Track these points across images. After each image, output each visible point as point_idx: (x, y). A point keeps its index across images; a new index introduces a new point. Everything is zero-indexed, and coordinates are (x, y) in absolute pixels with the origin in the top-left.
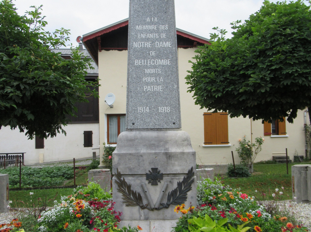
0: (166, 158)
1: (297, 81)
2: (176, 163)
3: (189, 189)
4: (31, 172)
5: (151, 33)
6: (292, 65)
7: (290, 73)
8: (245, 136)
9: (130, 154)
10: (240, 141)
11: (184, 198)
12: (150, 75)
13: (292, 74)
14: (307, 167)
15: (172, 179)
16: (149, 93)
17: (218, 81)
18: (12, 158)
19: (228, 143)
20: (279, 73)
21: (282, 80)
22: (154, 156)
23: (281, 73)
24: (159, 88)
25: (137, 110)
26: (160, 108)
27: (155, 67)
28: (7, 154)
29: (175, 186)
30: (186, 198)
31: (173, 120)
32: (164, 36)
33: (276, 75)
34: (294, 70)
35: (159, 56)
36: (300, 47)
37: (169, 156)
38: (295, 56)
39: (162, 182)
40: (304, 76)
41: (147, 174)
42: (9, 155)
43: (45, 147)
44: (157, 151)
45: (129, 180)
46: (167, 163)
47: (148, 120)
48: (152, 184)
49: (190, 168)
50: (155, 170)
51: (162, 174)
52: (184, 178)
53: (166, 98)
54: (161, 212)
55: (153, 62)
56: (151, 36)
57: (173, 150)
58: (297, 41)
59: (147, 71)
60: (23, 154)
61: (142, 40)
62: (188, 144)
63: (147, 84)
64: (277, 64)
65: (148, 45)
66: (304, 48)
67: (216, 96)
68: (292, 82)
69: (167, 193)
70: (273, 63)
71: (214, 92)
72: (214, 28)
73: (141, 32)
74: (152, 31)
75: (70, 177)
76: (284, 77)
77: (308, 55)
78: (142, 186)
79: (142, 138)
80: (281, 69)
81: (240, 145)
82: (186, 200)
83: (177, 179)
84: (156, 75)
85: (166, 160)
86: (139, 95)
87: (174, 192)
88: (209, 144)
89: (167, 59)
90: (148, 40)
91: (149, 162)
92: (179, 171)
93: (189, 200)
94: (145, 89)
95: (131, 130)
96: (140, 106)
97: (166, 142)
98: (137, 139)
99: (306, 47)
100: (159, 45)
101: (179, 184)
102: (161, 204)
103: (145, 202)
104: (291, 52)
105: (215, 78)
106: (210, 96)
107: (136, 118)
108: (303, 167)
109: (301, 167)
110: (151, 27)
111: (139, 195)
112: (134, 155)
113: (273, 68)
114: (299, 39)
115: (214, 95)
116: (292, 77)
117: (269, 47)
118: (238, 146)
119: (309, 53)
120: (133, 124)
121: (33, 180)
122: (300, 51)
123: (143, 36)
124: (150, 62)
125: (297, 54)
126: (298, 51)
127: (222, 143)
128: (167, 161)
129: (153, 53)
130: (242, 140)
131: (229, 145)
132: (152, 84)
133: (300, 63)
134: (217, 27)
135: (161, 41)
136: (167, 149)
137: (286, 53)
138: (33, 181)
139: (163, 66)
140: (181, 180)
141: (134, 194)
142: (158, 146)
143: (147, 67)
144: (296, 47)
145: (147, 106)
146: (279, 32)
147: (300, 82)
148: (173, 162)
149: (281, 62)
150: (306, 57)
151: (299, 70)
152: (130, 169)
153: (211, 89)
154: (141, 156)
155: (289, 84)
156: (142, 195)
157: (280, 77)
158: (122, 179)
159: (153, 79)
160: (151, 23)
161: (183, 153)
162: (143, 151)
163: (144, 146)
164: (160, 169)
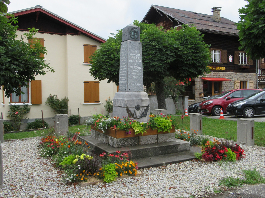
1: (156, 69)
2: (144, 103)
3: (148, 111)
5: (135, 57)
6: (155, 61)
7: (154, 65)
8: (110, 97)
9: (131, 100)
10: (106, 100)
11: (146, 115)
13: (155, 66)
14: (160, 111)
15: (143, 108)
16: (134, 78)
17: (116, 65)
19: (99, 101)
20: (149, 64)
21: (149, 68)
22: (138, 101)
23: (150, 64)
24: (137, 77)
25: (131, 84)
26: (138, 84)
29: (144, 111)
30: (147, 114)
31: (142, 88)
32: (139, 58)
33: (147, 65)
34: (156, 64)
35: (137, 65)
36: (158, 52)
37: (142, 100)
38: (156, 57)
39: (140, 109)
40: (160, 67)
41: (135, 107)
44: (139, 99)
45: (130, 109)
46: (142, 103)
47: (134, 88)
48: (137, 110)
49: (148, 104)
50: (138, 105)
51: (140, 107)
52: (146, 108)
53: (140, 81)
54: (140, 119)
55: (136, 67)
56: (135, 58)
57: (143, 98)
58: (157, 49)
59: (134, 71)
61: (132, 59)
63: (134, 75)
64: (148, 59)
65: (134, 61)
66: (160, 53)
67: (114, 74)
68: (155, 70)
69: (141, 113)
70: (146, 59)
71: (113, 71)
72: (111, 34)
73: (132, 56)
74: (135, 56)
76: (151, 67)
77: (161, 57)
78: (134, 111)
79: (134, 95)
80: (150, 62)
81: (107, 103)
84: (136, 72)
86: (131, 79)
87: (143, 113)
88: (87, 103)
89: (140, 66)
90: (134, 59)
91: (136, 103)
92: (145, 106)
93: (147, 115)
95: (129, 92)
96: (131, 83)
97: (141, 96)
98: (132, 95)
99: (161, 52)
100: (137, 61)
101: (145, 110)
102: (140, 117)
103: (135, 116)
104: (154, 54)
105: (114, 64)
106: (110, 73)
107: (130, 87)
108: (159, 110)
109: (158, 110)
110: (135, 55)
111: (133, 114)
113: (146, 61)
114: (158, 48)
115: (113, 73)
116: (155, 67)
117: (144, 51)
118: (105, 104)
119: (162, 56)
120: (130, 89)
122: (158, 54)
123: (132, 58)
124: (135, 68)
125: (157, 56)
126: (157, 54)
127: (96, 102)
129: (135, 64)
130: (108, 100)
131: (100, 103)
132: (135, 75)
133: (158, 61)
134: (113, 33)
135: (138, 60)
136: (141, 98)
137: (152, 54)
139: (139, 69)
140: (146, 109)
141: (132, 113)
142: (138, 97)
143: (133, 69)
144: (156, 52)
145: (134, 83)
146: (149, 44)
147: (158, 70)
149: (150, 59)
150: (161, 58)
151: (158, 64)
152: (131, 105)
153: (111, 70)
154: (134, 101)
155: (153, 70)
156: (134, 114)
157: (149, 66)
158: (128, 108)
159: (135, 74)
160: (135, 53)
161: (146, 100)
162: (134, 99)
163: (134, 97)
164: (139, 105)
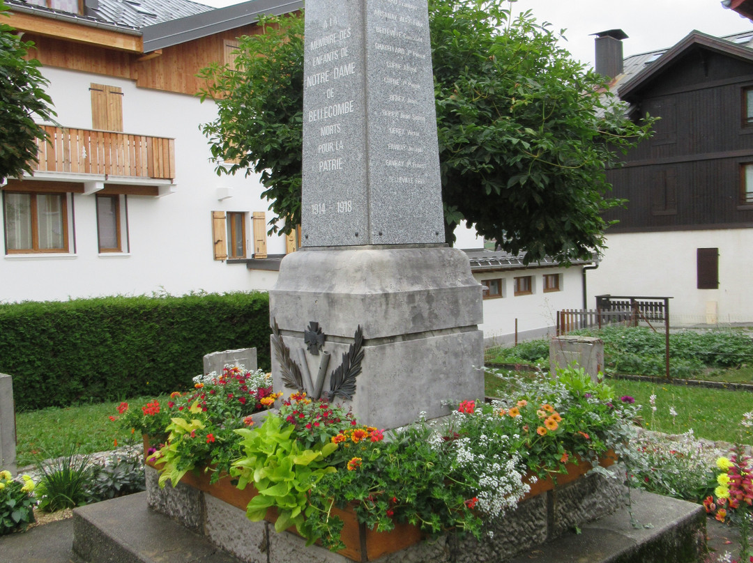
0: (327, 305)
2: (341, 315)
3: (358, 370)
4: (640, 340)
9: (287, 294)
11: (352, 388)
12: (328, 139)
15: (336, 346)
16: (325, 174)
18: (619, 308)
22: (314, 300)
24: (338, 164)
25: (311, 209)
26: (338, 203)
27: (332, 121)
28: (632, 298)
29: (340, 360)
30: (355, 387)
31: (356, 228)
32: (344, 51)
35: (338, 98)
37: (331, 301)
41: (305, 334)
42: (612, 300)
43: (719, 286)
44: (319, 290)
46: (330, 315)
47: (324, 230)
48: (313, 353)
49: (357, 327)
50: (315, 327)
51: (325, 336)
52: (351, 347)
53: (347, 184)
55: (331, 111)
56: (327, 58)
57: (340, 289)
59: (324, 131)
60: (666, 299)
61: (317, 69)
62: (361, 278)
63: (323, 157)
65: (325, 77)
69: (330, 373)
73: (318, 53)
74: (330, 48)
75: (729, 362)
82: (355, 393)
83: (342, 348)
84: (334, 137)
85: (328, 308)
86: (314, 180)
87: (339, 372)
89: (349, 100)
90: (323, 67)
91: (308, 311)
92: (345, 333)
93: (358, 392)
94: (320, 167)
95: (305, 248)
96: (315, 201)
97: (334, 273)
100: (339, 73)
101: (346, 358)
102: (323, 393)
103: (306, 384)
107: (310, 225)
110: (330, 39)
112: (292, 296)
120: (307, 237)
121: (623, 359)
123: (319, 60)
124: (327, 113)
128: (330, 310)
129: (330, 93)
132: (329, 156)
135: (340, 65)
136: (331, 287)
138: (622, 361)
139: (344, 116)
140: (347, 351)
142: (322, 281)
143: (323, 122)
145: (323, 201)
148: (337, 313)
154: (299, 298)
158: (280, 336)
159: (330, 146)
160: (329, 31)
162: (303, 288)
163: (306, 278)
164: (321, 325)
